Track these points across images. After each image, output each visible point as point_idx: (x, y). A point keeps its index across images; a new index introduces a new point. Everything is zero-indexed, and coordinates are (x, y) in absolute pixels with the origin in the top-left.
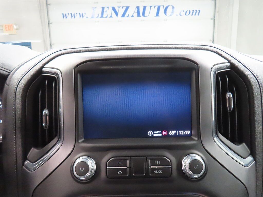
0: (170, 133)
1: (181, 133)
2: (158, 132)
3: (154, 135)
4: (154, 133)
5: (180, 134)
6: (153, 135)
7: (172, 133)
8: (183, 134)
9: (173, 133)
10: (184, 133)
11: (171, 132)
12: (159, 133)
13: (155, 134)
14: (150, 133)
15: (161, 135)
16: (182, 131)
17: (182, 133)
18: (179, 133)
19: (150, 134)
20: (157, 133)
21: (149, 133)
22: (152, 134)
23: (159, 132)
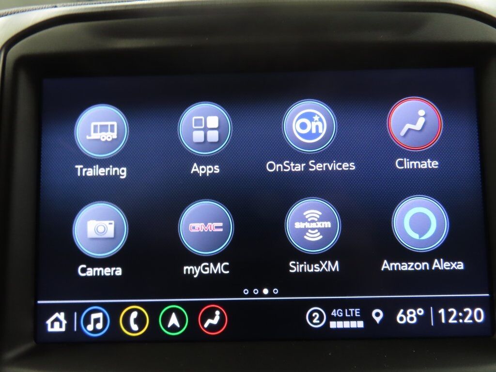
0: (401, 319)
1: (448, 315)
2: (349, 313)
3: (333, 325)
4: (331, 318)
5: (443, 321)
6: (327, 324)
7: (408, 317)
8: (455, 322)
9: (412, 319)
10: (457, 318)
11: (405, 313)
12: (354, 318)
13: (337, 319)
14: (315, 319)
15: (360, 324)
16: (450, 310)
17: (451, 317)
18: (438, 317)
19: (315, 321)
20: (344, 319)
21: (311, 318)
22: (321, 319)
23: (352, 310)
